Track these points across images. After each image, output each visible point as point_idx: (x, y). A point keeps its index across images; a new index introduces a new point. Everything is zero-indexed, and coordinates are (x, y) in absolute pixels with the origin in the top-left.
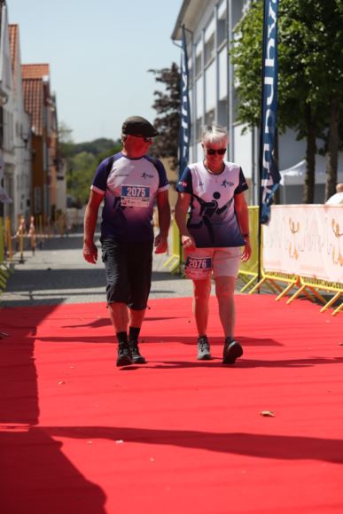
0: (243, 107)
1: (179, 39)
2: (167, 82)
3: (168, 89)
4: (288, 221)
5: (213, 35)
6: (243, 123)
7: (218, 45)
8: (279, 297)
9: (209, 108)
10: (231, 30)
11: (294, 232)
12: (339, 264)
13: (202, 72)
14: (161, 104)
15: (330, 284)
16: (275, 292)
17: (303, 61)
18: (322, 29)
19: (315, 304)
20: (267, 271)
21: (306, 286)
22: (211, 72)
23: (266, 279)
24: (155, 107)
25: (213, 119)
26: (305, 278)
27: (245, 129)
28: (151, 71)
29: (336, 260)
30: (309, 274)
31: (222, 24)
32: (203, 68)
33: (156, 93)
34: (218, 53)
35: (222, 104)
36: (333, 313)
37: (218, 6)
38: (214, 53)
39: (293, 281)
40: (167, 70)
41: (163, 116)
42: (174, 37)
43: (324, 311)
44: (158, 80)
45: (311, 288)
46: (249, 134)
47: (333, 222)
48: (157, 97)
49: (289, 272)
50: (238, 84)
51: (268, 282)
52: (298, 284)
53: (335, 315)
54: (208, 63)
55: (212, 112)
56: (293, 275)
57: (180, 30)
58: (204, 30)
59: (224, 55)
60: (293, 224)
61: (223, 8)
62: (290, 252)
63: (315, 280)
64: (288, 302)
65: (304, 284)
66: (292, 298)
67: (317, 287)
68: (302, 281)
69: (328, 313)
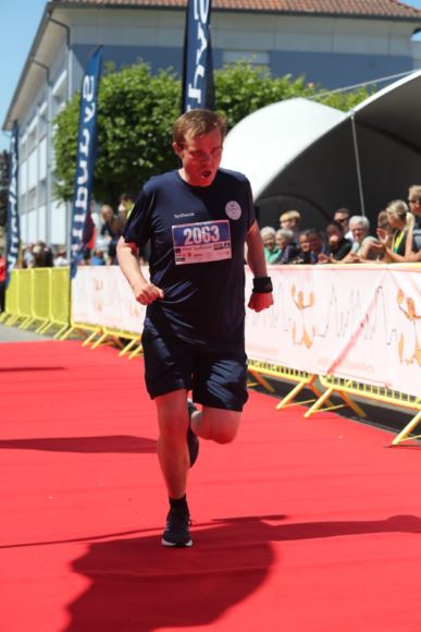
0: (58, 186)
1: (9, 131)
4: (93, 280)
5: (35, 128)
6: (58, 198)
8: (86, 343)
9: (31, 186)
11: (97, 289)
13: (27, 157)
15: (127, 333)
18: (123, 122)
19: (114, 349)
20: (76, 321)
21: (109, 335)
22: (34, 157)
23: (76, 328)
25: (34, 196)
26: (107, 328)
27: (60, 203)
29: (133, 312)
30: (111, 326)
31: (43, 117)
32: (26, 153)
34: (41, 140)
35: (43, 183)
36: (131, 357)
37: (40, 105)
38: (36, 142)
39: (96, 331)
42: (4, 129)
43: (122, 356)
45: (111, 336)
46: (63, 207)
49: (93, 322)
50: (54, 167)
52: (102, 333)
54: (32, 149)
55: (34, 189)
56: (97, 325)
57: (10, 125)
58: (29, 124)
59: (44, 143)
60: (97, 282)
61: (44, 106)
62: (95, 306)
63: (115, 330)
64: (93, 347)
65: (106, 333)
66: (97, 344)
67: (117, 335)
68: (105, 330)
69: (126, 356)
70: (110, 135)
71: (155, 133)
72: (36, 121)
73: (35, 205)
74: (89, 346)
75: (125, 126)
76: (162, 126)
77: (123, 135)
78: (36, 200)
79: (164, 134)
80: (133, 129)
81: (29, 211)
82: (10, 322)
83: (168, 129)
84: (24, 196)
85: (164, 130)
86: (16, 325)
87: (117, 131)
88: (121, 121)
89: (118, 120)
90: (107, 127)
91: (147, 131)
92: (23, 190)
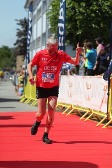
1: (28, 8)
2: (22, 25)
3: (22, 28)
4: (68, 82)
5: (41, 7)
7: (43, 11)
8: (63, 113)
10: (48, 5)
11: (70, 87)
12: (88, 100)
13: (36, 21)
14: (19, 34)
15: (84, 108)
16: (62, 111)
17: (76, 18)
18: (84, 5)
19: (77, 116)
20: (59, 102)
21: (75, 109)
22: (40, 22)
23: (59, 105)
24: (17, 35)
25: (40, 41)
26: (74, 106)
28: (16, 20)
29: (87, 98)
30: (76, 104)
31: (44, 3)
32: (36, 19)
33: (18, 29)
34: (43, 14)
35: (44, 35)
36: (85, 120)
38: (41, 14)
39: (69, 107)
40: (22, 20)
41: (20, 39)
42: (25, 7)
43: (82, 119)
44: (18, 24)
45: (76, 110)
47: (86, 83)
48: (18, 31)
49: (68, 103)
50: (50, 27)
51: (59, 107)
52: (71, 108)
53: (86, 121)
54: (39, 18)
55: (40, 38)
56: (69, 104)
57: (28, 5)
58: (38, 5)
59: (45, 16)
60: (70, 84)
62: (68, 95)
63: (78, 107)
64: (67, 115)
65: (74, 108)
66: (69, 114)
67: (79, 109)
68: (73, 107)
69: (83, 120)
70: (77, 11)
71: (100, 10)
72: (41, 4)
73: (40, 45)
74: (65, 115)
75: (85, 7)
76: (103, 7)
77: (84, 11)
78: (40, 42)
79: (104, 11)
80: (89, 9)
81: (37, 48)
82: (26, 102)
83: (106, 8)
84: (34, 41)
85: (104, 9)
86: (30, 104)
87: (81, 10)
88: (83, 4)
89: (82, 4)
90: (76, 7)
91: (96, 10)
92: (34, 37)
